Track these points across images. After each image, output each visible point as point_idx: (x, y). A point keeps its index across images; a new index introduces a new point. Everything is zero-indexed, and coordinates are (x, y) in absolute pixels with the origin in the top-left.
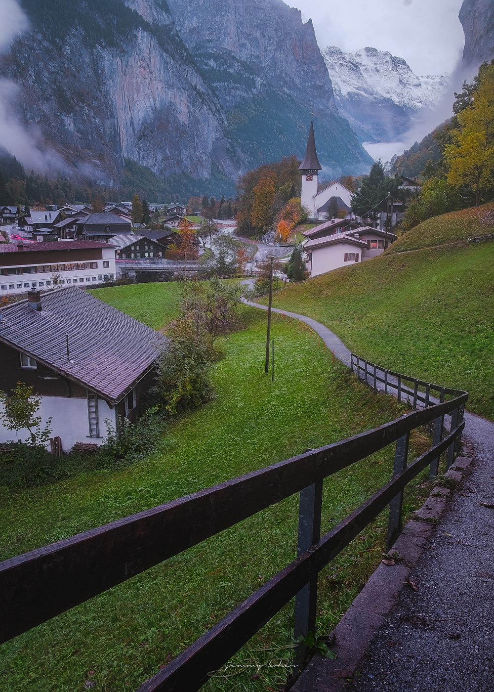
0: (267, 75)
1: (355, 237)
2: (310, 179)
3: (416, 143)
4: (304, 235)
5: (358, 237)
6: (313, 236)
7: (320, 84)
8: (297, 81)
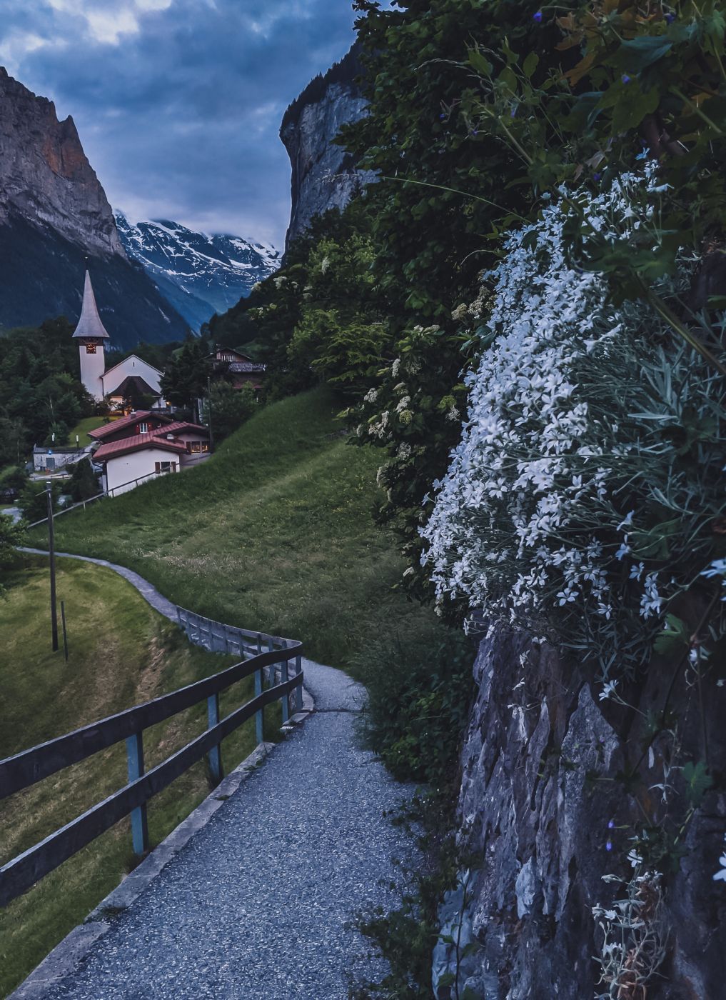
0: (8, 191)
1: (169, 438)
2: (93, 352)
3: (242, 299)
4: (92, 437)
5: (172, 438)
6: (106, 439)
7: (94, 209)
8: (58, 203)
